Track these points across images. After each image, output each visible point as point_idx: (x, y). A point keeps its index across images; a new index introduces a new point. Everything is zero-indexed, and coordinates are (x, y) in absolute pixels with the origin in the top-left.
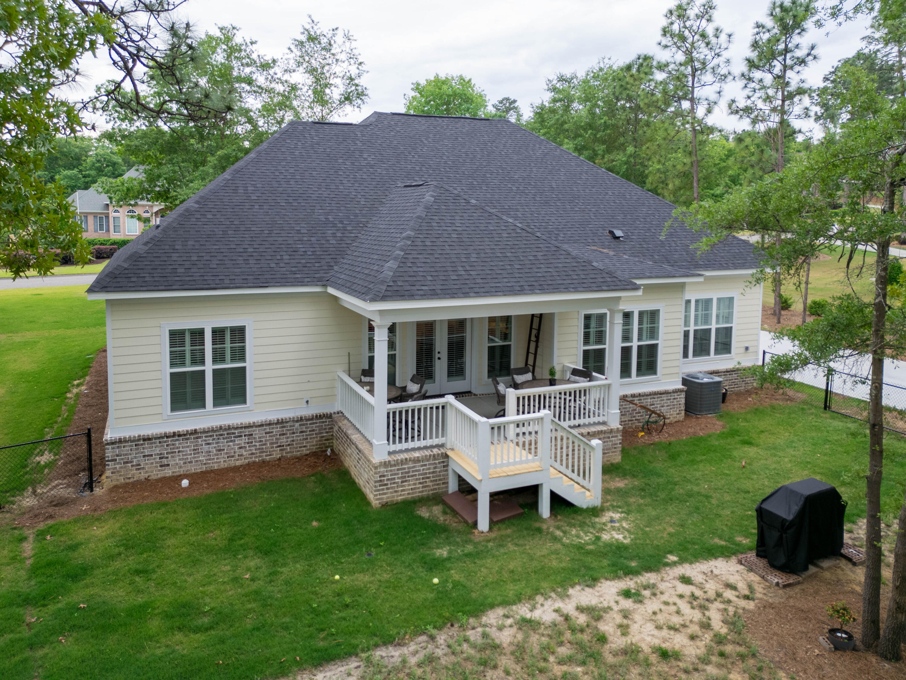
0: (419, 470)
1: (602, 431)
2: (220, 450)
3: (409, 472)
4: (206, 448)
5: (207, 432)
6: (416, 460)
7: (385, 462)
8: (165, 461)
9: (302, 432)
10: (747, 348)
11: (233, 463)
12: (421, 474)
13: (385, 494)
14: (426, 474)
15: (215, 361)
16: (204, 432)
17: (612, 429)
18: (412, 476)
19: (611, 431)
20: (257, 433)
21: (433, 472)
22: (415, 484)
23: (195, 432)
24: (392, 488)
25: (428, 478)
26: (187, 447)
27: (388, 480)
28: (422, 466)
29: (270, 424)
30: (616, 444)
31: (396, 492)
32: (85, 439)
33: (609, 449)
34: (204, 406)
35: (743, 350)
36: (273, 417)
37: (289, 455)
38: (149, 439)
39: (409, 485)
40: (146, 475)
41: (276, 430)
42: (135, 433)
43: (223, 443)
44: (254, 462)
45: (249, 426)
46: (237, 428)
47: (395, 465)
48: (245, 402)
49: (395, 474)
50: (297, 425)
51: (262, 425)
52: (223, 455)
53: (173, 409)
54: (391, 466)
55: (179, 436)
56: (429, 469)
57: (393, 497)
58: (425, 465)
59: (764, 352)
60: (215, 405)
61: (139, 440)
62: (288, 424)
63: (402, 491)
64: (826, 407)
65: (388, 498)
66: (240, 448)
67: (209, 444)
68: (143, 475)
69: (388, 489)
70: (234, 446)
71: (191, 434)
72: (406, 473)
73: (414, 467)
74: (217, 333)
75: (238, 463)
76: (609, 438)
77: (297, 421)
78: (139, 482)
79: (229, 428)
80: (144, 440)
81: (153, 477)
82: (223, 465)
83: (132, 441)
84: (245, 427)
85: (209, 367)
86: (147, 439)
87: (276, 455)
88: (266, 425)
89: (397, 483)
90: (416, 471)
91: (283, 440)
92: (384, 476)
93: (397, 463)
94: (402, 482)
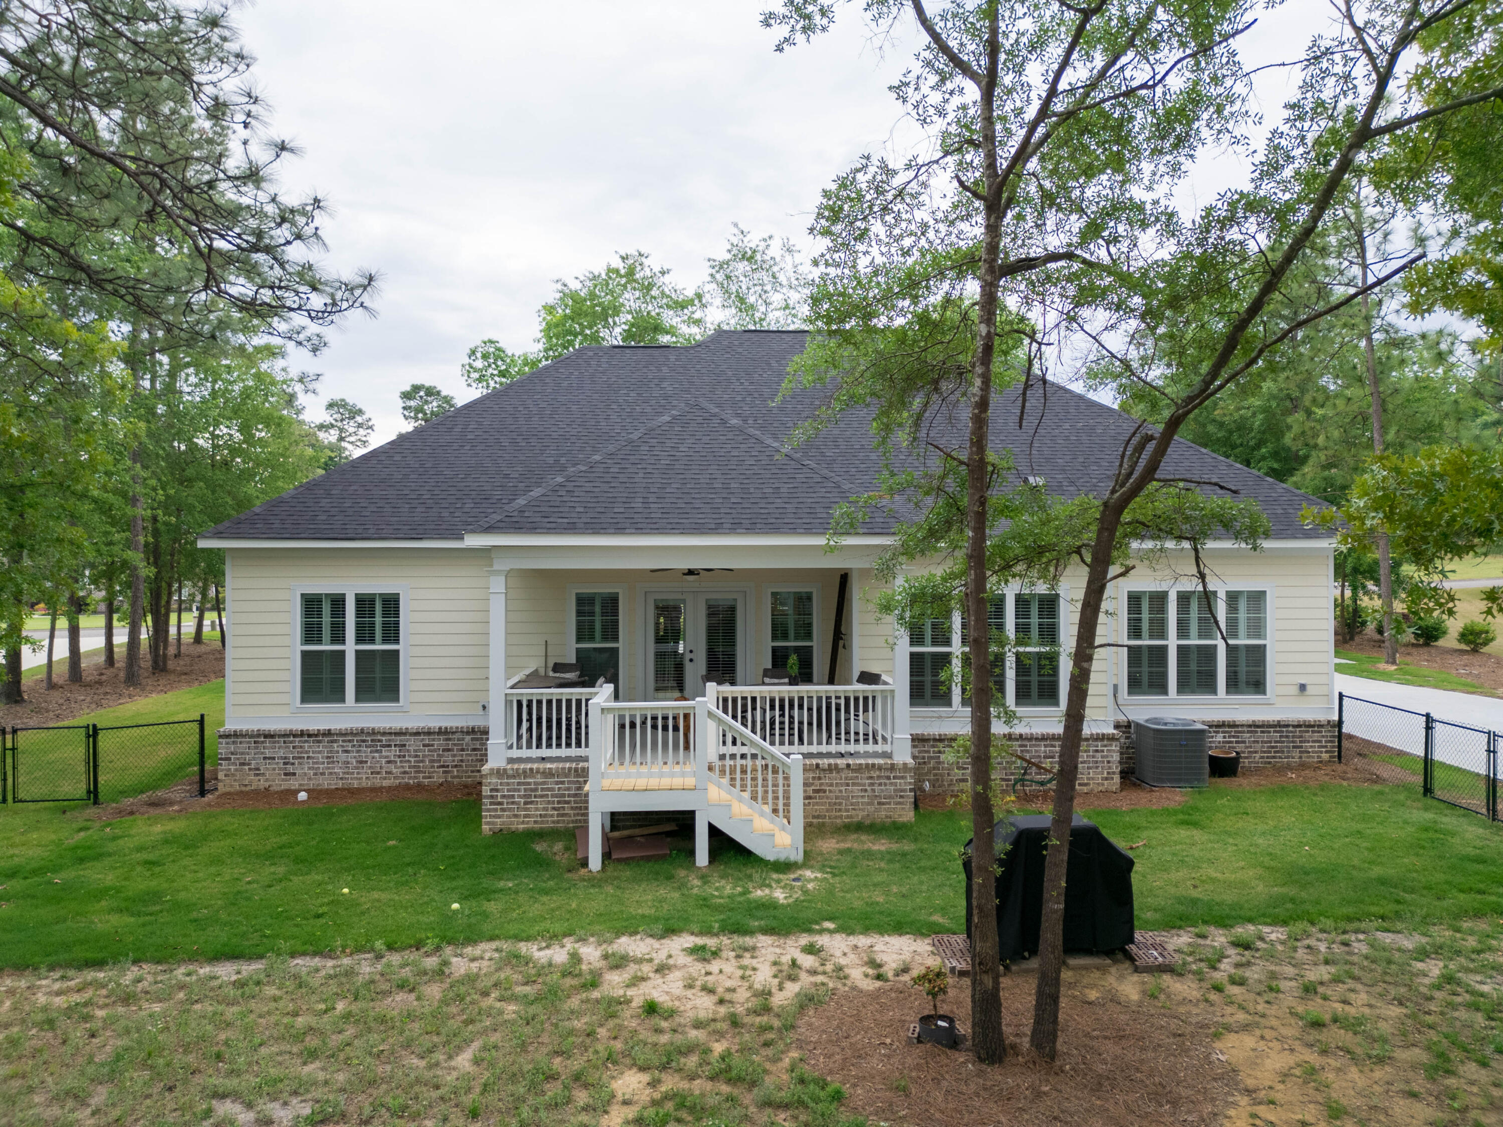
0: (552, 789)
1: (873, 765)
2: (361, 762)
3: (536, 790)
4: (343, 757)
5: (346, 734)
6: (549, 774)
7: (498, 770)
8: (290, 769)
9: (474, 750)
10: (1303, 687)
11: (377, 781)
12: (556, 796)
13: (499, 817)
14: (563, 795)
15: (359, 640)
16: (341, 734)
17: (893, 765)
18: (542, 796)
19: (893, 767)
20: (413, 744)
21: (575, 795)
22: (546, 809)
23: (328, 733)
24: (510, 810)
25: (568, 802)
26: (318, 752)
27: (503, 797)
28: (557, 783)
29: (429, 733)
30: (904, 791)
31: (516, 816)
32: (196, 727)
33: (890, 797)
34: (343, 700)
35: (1295, 690)
36: (435, 724)
37: (456, 781)
38: (272, 736)
39: (537, 809)
40: (267, 784)
41: (439, 742)
42: (254, 727)
43: (366, 752)
44: (407, 784)
45: (400, 733)
46: (384, 734)
47: (514, 777)
48: (397, 700)
49: (515, 790)
50: (468, 738)
51: (417, 734)
52: (366, 770)
53: (303, 701)
54: (508, 777)
55: (310, 736)
56: (568, 789)
57: (512, 823)
58: (562, 783)
59: (1341, 696)
60: (358, 700)
61: (259, 736)
62: (456, 736)
63: (526, 816)
64: (1428, 790)
65: (503, 823)
66: (389, 762)
67: (347, 752)
68: (262, 784)
69: (503, 810)
70: (380, 758)
71: (324, 735)
72: (532, 790)
73: (544, 783)
74: (365, 603)
75: (386, 783)
76: (888, 778)
77: (468, 733)
78: (257, 792)
79: (374, 732)
80: (266, 736)
81: (275, 788)
82: (365, 784)
83: (252, 736)
84: (396, 734)
85: (350, 647)
86: (269, 736)
87: (438, 777)
88: (425, 733)
89: (518, 803)
90: (549, 789)
91: (448, 758)
92: (497, 790)
93: (516, 774)
94: (526, 803)
